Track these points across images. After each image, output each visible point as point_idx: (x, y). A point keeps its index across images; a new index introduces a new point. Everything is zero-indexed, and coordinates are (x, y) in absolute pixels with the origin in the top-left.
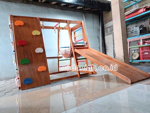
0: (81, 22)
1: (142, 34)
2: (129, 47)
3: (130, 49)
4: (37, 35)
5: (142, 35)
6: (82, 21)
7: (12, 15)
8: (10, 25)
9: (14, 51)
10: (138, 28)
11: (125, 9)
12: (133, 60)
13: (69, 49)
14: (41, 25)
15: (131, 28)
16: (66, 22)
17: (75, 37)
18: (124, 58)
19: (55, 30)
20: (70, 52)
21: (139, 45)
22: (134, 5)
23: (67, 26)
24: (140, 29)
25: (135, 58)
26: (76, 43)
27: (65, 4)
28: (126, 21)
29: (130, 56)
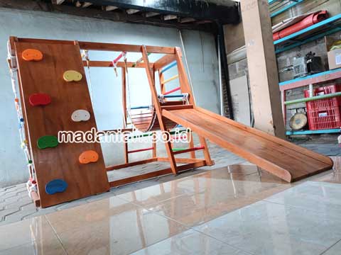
0: (175, 50)
1: (312, 72)
2: (283, 103)
3: (285, 106)
4: (73, 82)
5: (312, 74)
6: (177, 48)
7: (14, 38)
8: (9, 61)
9: (22, 120)
10: (303, 60)
11: (272, 18)
12: (293, 131)
13: (149, 111)
14: (84, 59)
15: (288, 59)
16: (141, 49)
17: (162, 83)
18: (274, 127)
19: (115, 69)
20: (151, 118)
21: (306, 97)
22: (291, 8)
23: (142, 59)
24: (308, 62)
25: (297, 127)
26: (165, 97)
27: (137, 11)
28: (275, 45)
29: (287, 123)
